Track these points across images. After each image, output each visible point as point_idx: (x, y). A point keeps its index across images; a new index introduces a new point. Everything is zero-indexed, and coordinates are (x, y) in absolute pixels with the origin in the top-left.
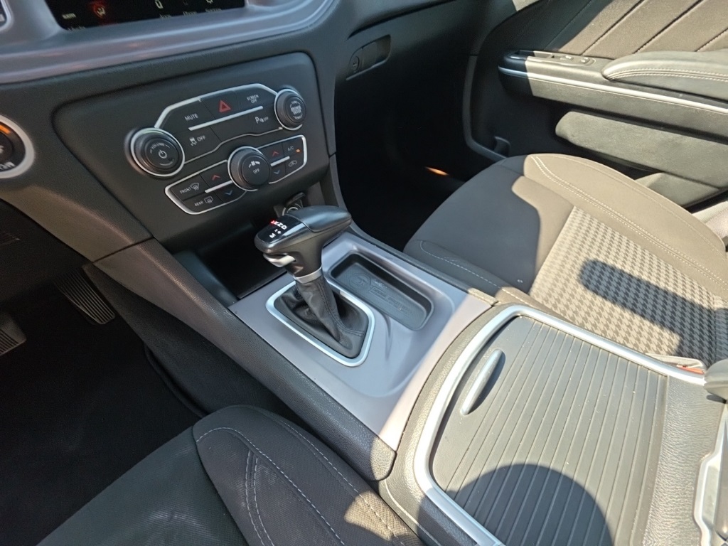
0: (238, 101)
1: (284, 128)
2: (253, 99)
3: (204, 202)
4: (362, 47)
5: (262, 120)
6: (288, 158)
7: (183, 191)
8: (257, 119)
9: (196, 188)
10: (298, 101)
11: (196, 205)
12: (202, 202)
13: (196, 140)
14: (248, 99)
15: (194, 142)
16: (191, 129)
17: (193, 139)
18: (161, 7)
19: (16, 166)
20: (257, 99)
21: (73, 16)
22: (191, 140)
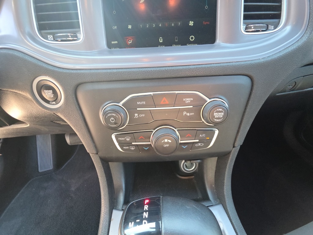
0: (177, 100)
1: (203, 122)
2: (188, 100)
3: (129, 148)
4: (303, 76)
5: (188, 114)
6: (198, 141)
7: (120, 139)
8: (185, 113)
9: (128, 139)
10: (223, 109)
11: (124, 148)
12: (128, 147)
13: (138, 115)
14: (184, 100)
15: (136, 116)
16: (138, 109)
17: (137, 115)
18: (162, 41)
19: (56, 104)
20: (191, 101)
21: (116, 42)
22: (136, 115)
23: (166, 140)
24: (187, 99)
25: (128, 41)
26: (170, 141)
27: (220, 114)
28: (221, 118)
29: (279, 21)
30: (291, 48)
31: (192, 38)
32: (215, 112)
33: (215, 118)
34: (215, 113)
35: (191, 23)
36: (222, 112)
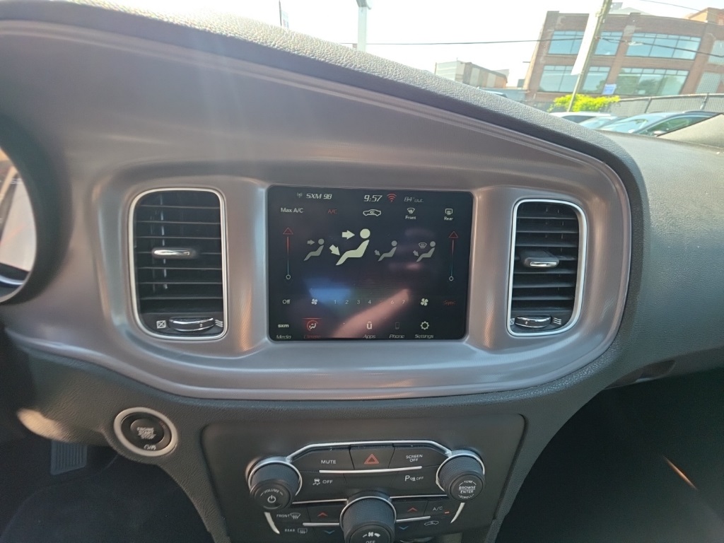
2: (414, 458)
5: (414, 479)
6: (429, 517)
7: (280, 516)
8: (408, 477)
9: (296, 517)
11: (286, 530)
12: (294, 530)
13: (321, 481)
14: (407, 457)
15: (317, 482)
16: (321, 471)
17: (318, 480)
18: (371, 328)
19: (157, 450)
20: (419, 458)
21: (287, 326)
22: (316, 480)
23: (371, 534)
24: (412, 456)
25: (310, 324)
26: (378, 535)
27: (469, 488)
28: (471, 494)
29: (571, 313)
30: (587, 372)
31: (425, 325)
32: (461, 486)
33: (461, 495)
34: (460, 488)
35: (424, 302)
36: (473, 485)
